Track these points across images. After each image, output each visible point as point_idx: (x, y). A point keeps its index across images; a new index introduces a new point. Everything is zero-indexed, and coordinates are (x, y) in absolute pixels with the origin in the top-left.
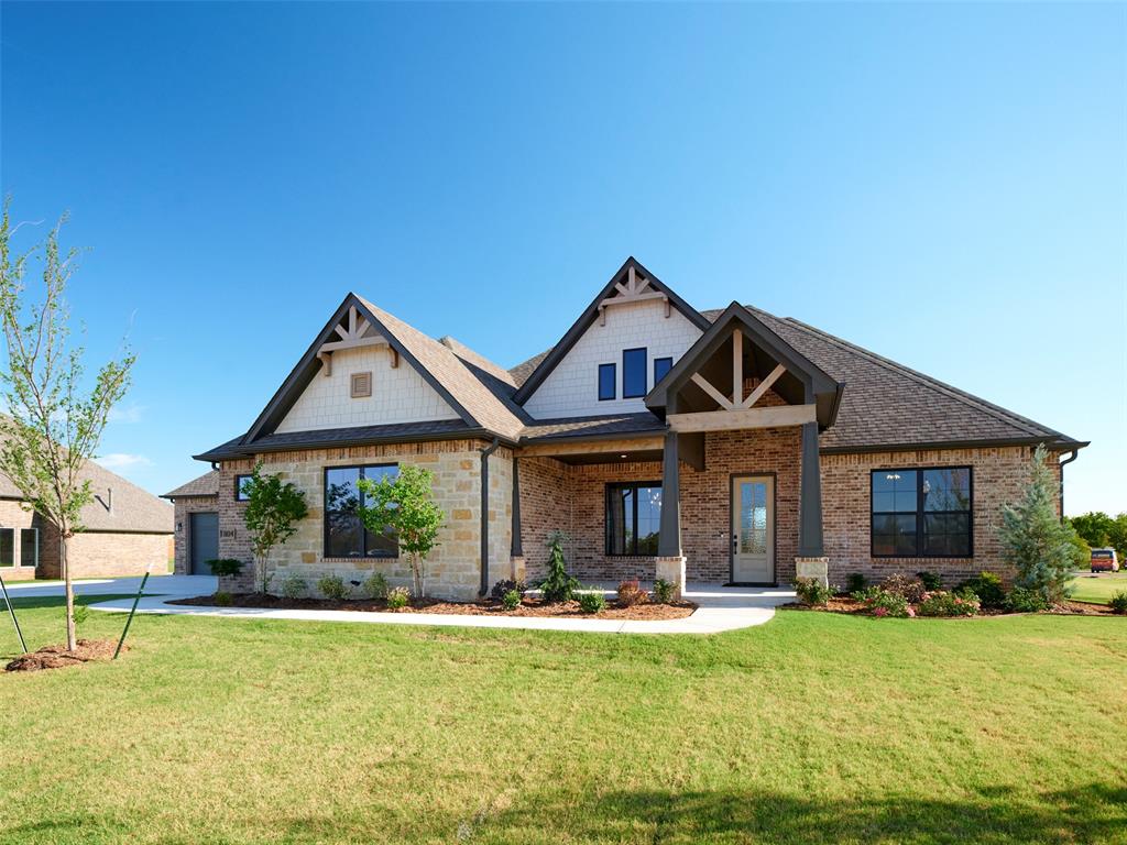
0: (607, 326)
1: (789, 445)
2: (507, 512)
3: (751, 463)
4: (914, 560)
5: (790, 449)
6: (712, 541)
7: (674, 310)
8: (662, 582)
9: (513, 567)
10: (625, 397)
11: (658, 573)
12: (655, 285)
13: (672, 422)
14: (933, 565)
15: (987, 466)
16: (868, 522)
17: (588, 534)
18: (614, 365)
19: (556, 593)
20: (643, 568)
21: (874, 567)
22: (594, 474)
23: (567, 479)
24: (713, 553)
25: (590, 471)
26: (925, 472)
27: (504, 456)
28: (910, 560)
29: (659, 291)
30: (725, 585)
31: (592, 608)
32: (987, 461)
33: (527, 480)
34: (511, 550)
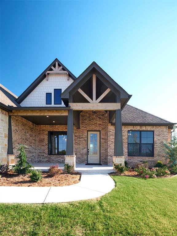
0: (49, 81)
1: (104, 122)
2: (5, 137)
3: (93, 127)
4: (139, 157)
5: (104, 124)
6: (82, 151)
7: (70, 78)
8: (67, 165)
10: (54, 104)
11: (66, 161)
12: (64, 69)
13: (71, 106)
14: (144, 159)
16: (127, 146)
17: (43, 148)
18: (51, 93)
20: (60, 159)
21: (128, 159)
22: (44, 128)
23: (35, 129)
24: (82, 155)
25: (43, 127)
26: (142, 132)
27: (3, 113)
28: (138, 157)
29: (65, 71)
30: (86, 164)
31: (35, 179)
32: (158, 130)
33: (16, 126)
34: (8, 152)
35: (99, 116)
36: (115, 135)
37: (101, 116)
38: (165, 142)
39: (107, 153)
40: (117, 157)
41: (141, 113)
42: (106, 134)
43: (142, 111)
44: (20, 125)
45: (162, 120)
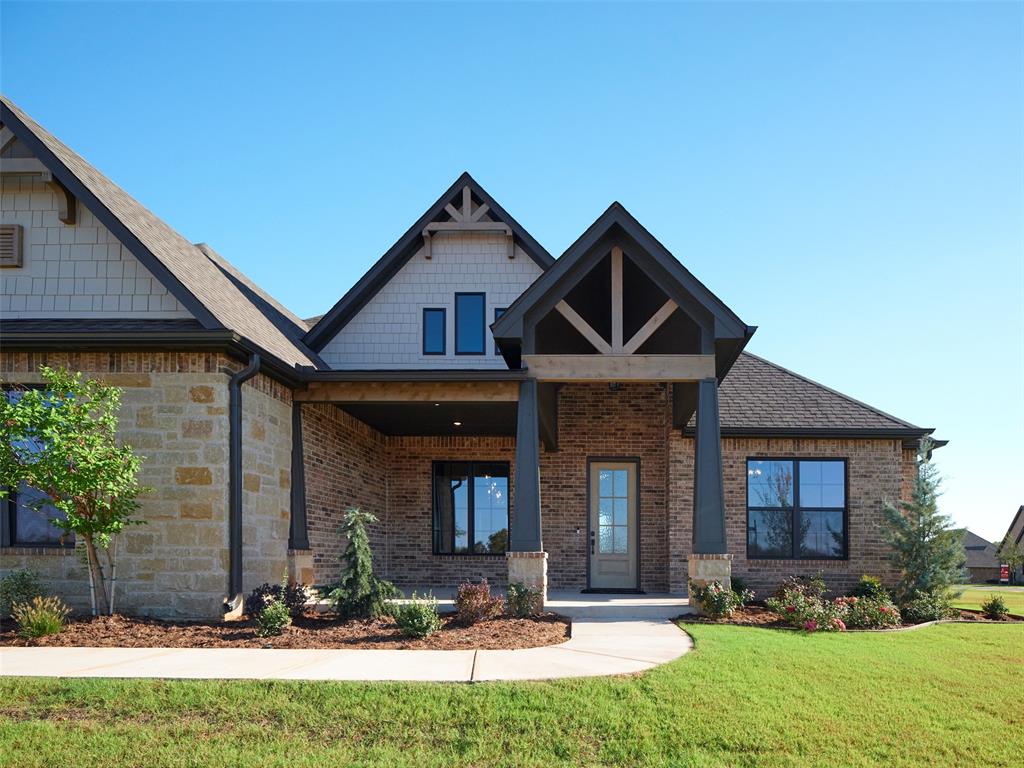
0: (434, 261)
1: (655, 426)
2: (282, 482)
3: (612, 445)
4: (791, 562)
5: (655, 430)
6: (565, 538)
7: (520, 251)
8: (518, 587)
9: (292, 566)
10: (457, 353)
11: (512, 574)
12: (496, 213)
13: (530, 366)
14: (809, 568)
15: (862, 459)
16: (744, 518)
17: (410, 526)
18: (443, 310)
19: (357, 605)
20: (481, 570)
21: (749, 570)
22: (417, 449)
23: (380, 452)
24: (567, 553)
25: (412, 444)
26: (801, 463)
27: (275, 394)
28: (787, 562)
29: (501, 221)
30: (583, 592)
31: (417, 630)
32: (862, 454)
33: (317, 440)
34: (289, 540)
35: (633, 402)
36: (696, 474)
37: (641, 402)
38: (890, 505)
39: (668, 548)
40: (701, 558)
41: (799, 388)
42: (663, 471)
43: (804, 380)
44: (329, 436)
45: (879, 414)
